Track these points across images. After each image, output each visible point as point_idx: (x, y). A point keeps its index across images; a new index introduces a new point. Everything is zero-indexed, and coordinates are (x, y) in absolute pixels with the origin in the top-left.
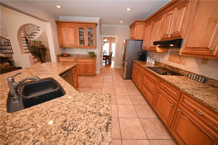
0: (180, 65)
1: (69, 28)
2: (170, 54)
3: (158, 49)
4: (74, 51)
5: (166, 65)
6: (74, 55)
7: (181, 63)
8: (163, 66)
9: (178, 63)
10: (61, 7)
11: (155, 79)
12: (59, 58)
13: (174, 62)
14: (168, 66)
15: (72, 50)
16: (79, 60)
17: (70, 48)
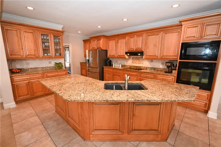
0: (140, 64)
1: (26, 33)
2: (132, 59)
3: (127, 57)
4: (28, 64)
5: (131, 66)
6: (28, 69)
7: (141, 63)
8: (128, 67)
9: (139, 63)
10: (34, 9)
11: (136, 74)
12: (13, 76)
13: (136, 63)
14: (133, 66)
15: (24, 62)
16: (48, 75)
17: (21, 59)
